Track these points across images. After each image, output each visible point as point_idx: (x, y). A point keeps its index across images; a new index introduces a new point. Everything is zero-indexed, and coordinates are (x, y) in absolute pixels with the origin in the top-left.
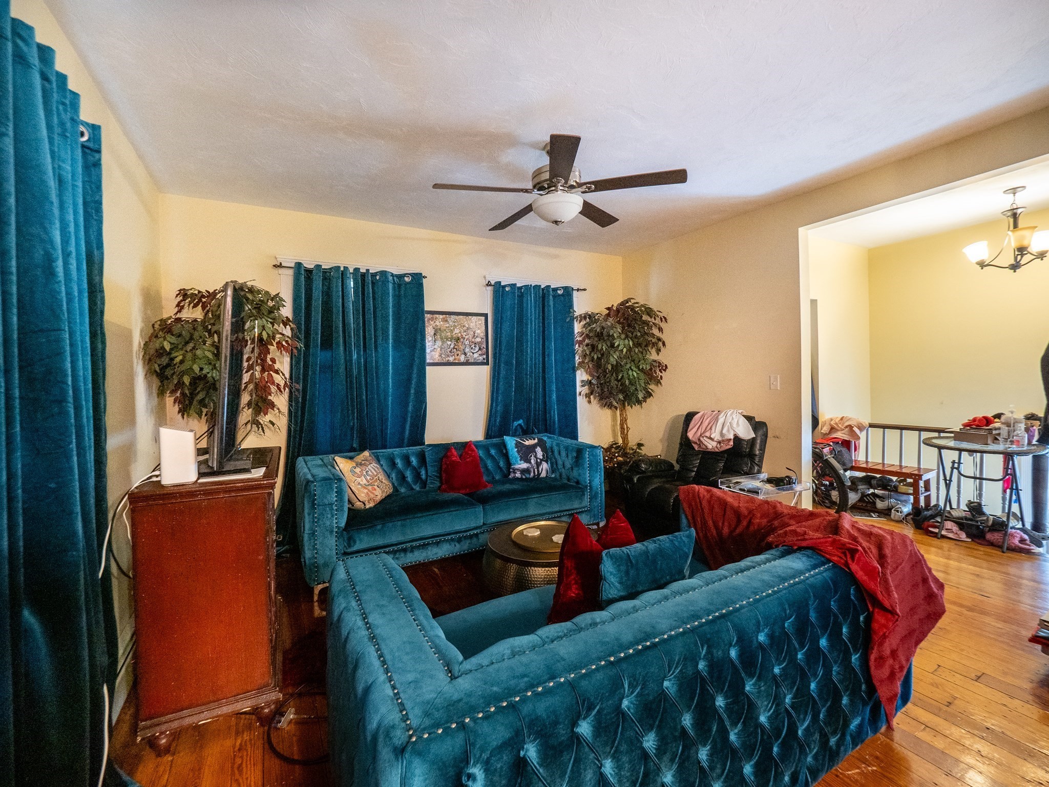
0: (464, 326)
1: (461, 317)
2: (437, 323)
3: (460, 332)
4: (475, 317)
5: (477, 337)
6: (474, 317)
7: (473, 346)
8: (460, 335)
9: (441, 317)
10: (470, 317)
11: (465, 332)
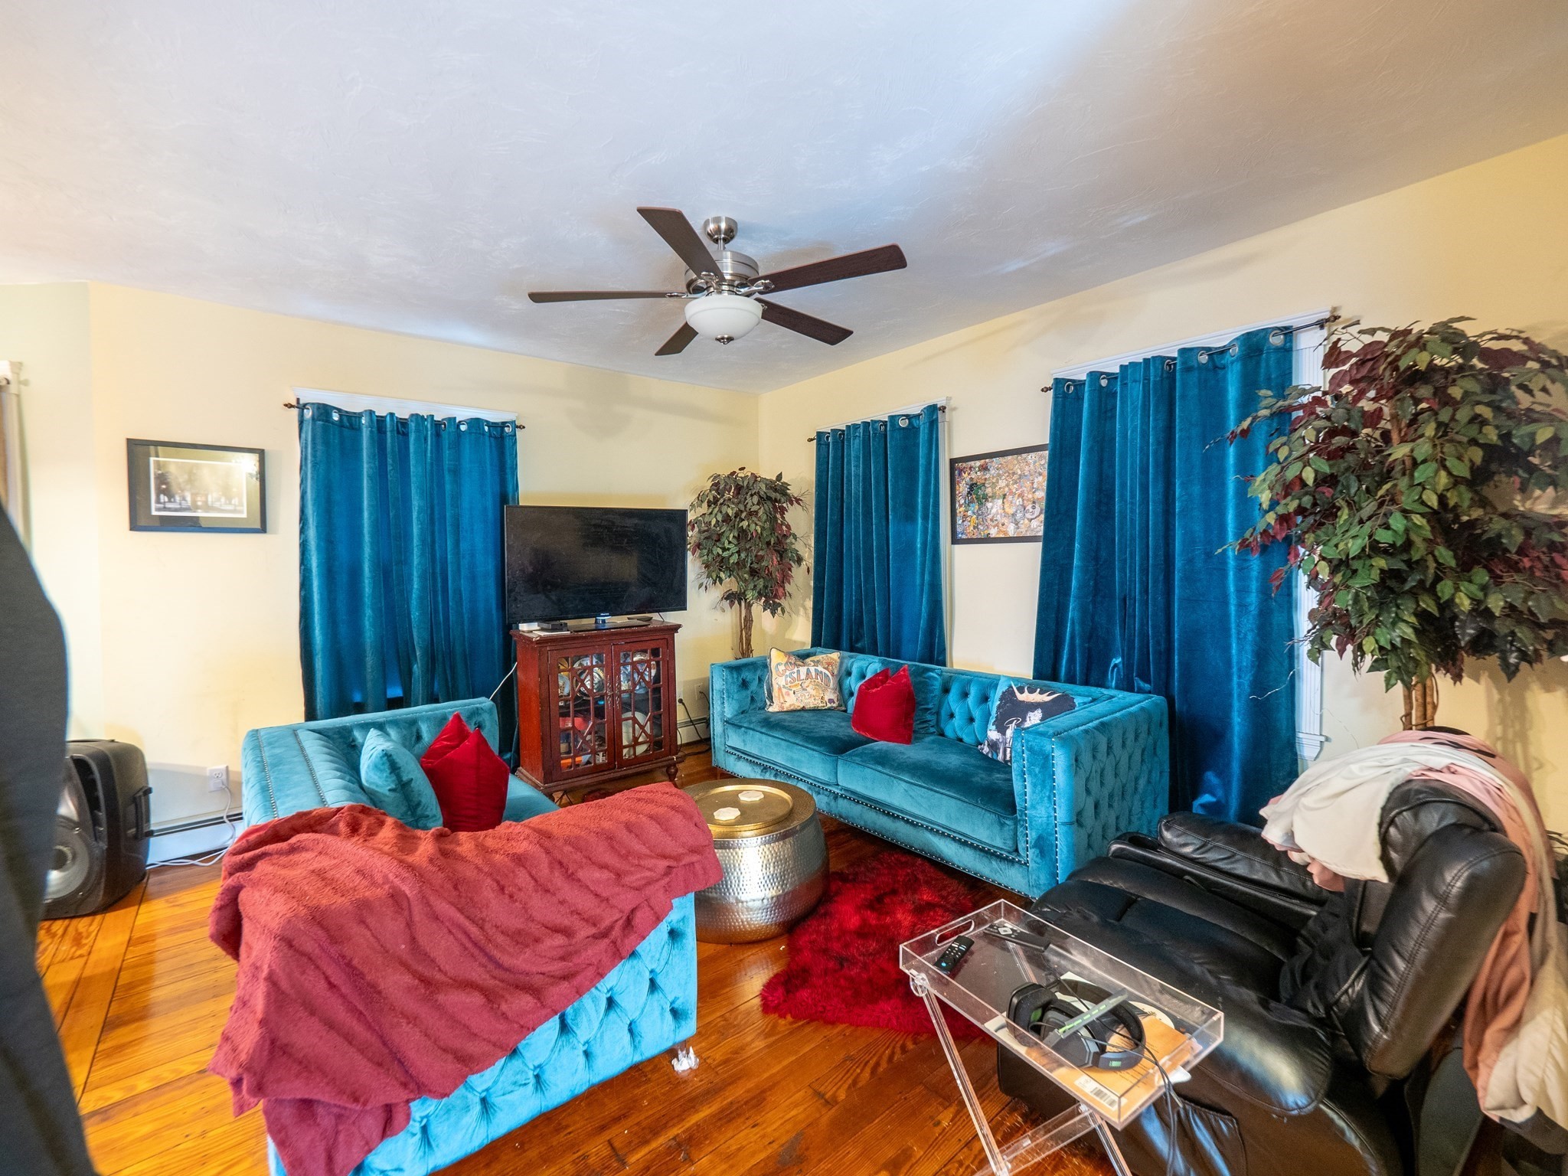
0: (1014, 473)
1: (1010, 458)
2: (973, 476)
3: (1007, 485)
4: (1033, 455)
5: (1037, 489)
6: (1031, 454)
7: (1029, 507)
8: (1007, 489)
9: (978, 463)
10: (1024, 455)
11: (1016, 483)
